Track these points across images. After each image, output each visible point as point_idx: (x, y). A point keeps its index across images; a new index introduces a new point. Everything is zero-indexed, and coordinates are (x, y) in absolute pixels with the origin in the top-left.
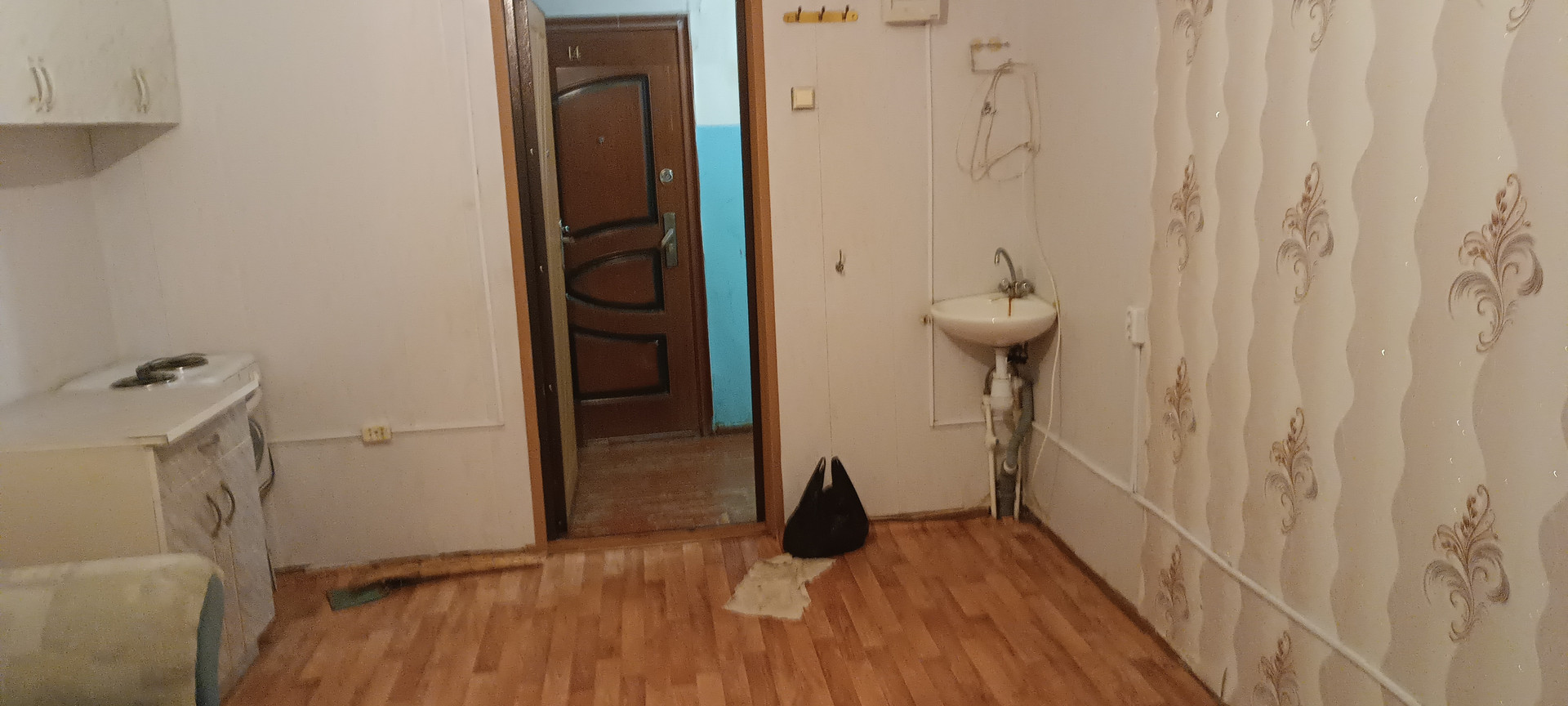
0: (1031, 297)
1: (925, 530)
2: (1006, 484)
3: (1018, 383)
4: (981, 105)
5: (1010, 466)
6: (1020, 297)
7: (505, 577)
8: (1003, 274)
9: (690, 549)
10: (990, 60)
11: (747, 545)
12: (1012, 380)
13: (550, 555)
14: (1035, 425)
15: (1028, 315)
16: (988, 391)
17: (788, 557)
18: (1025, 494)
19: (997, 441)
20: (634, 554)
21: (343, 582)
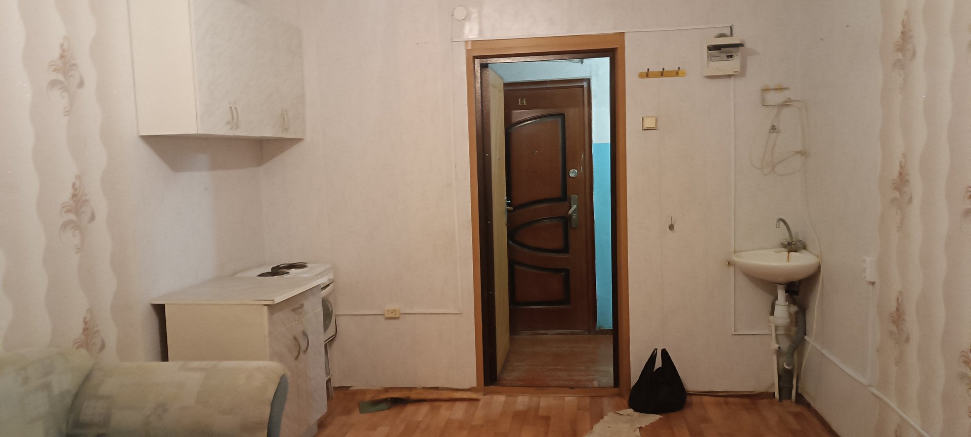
0: (803, 251)
1: (727, 403)
2: (786, 377)
3: (794, 309)
4: (769, 127)
5: (788, 365)
6: (796, 251)
7: (458, 404)
8: (782, 235)
9: (570, 400)
10: (775, 98)
11: (606, 401)
12: (789, 305)
13: (484, 395)
14: (806, 337)
15: (800, 262)
16: (772, 313)
17: (631, 411)
18: (800, 385)
19: (779, 348)
20: (535, 399)
21: (368, 397)
